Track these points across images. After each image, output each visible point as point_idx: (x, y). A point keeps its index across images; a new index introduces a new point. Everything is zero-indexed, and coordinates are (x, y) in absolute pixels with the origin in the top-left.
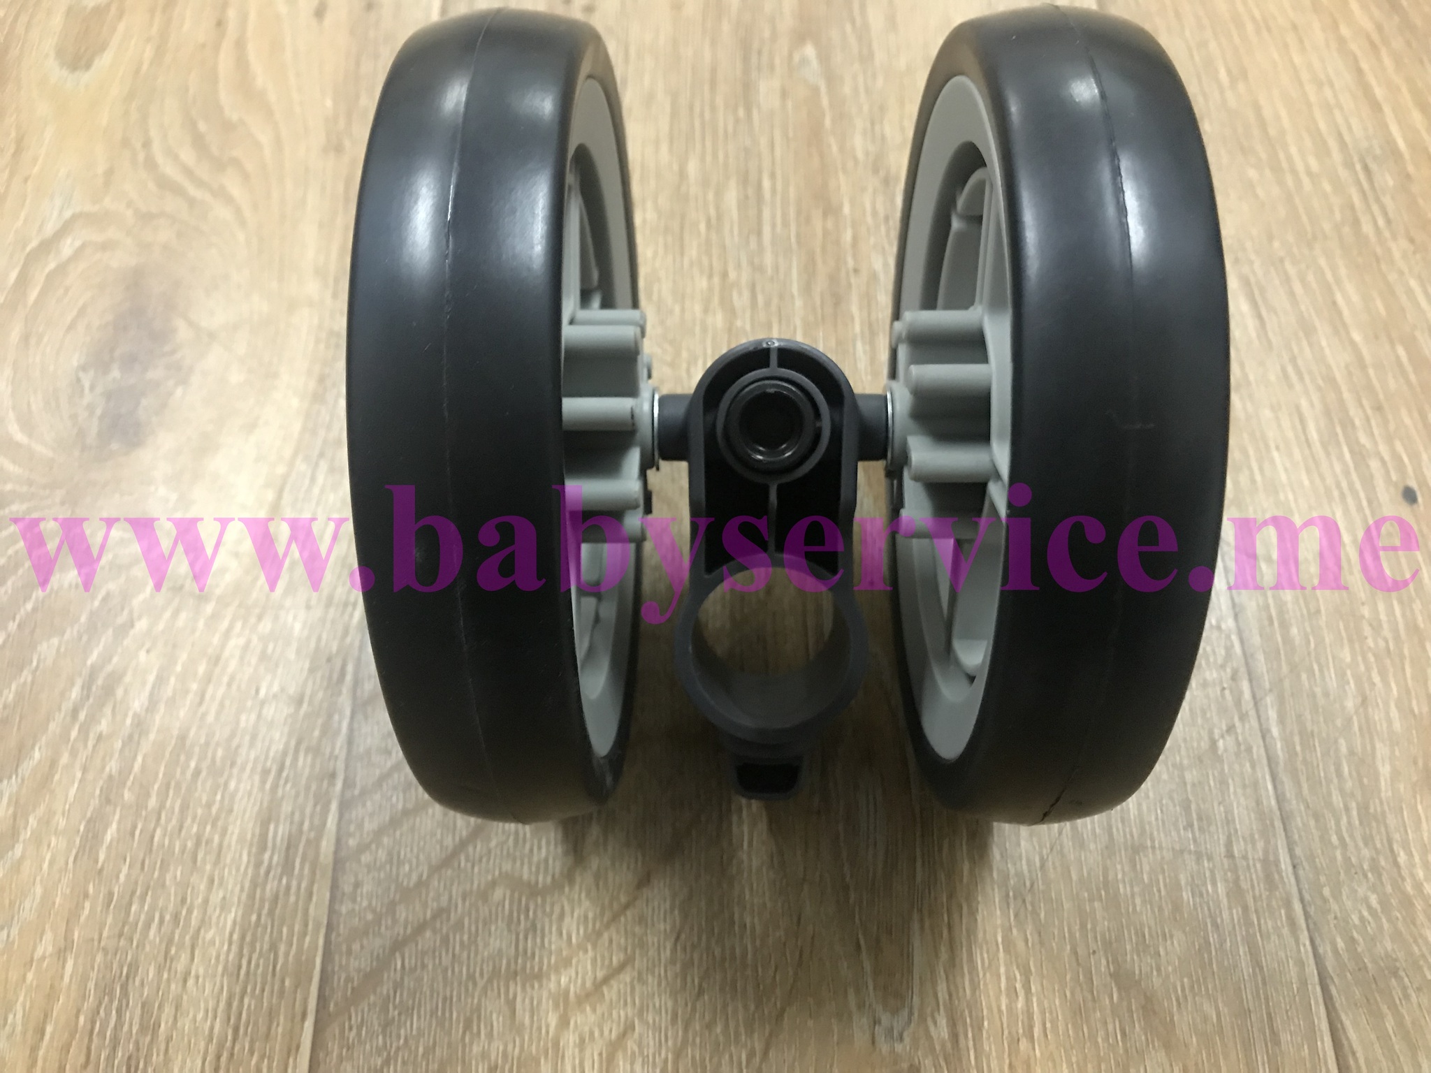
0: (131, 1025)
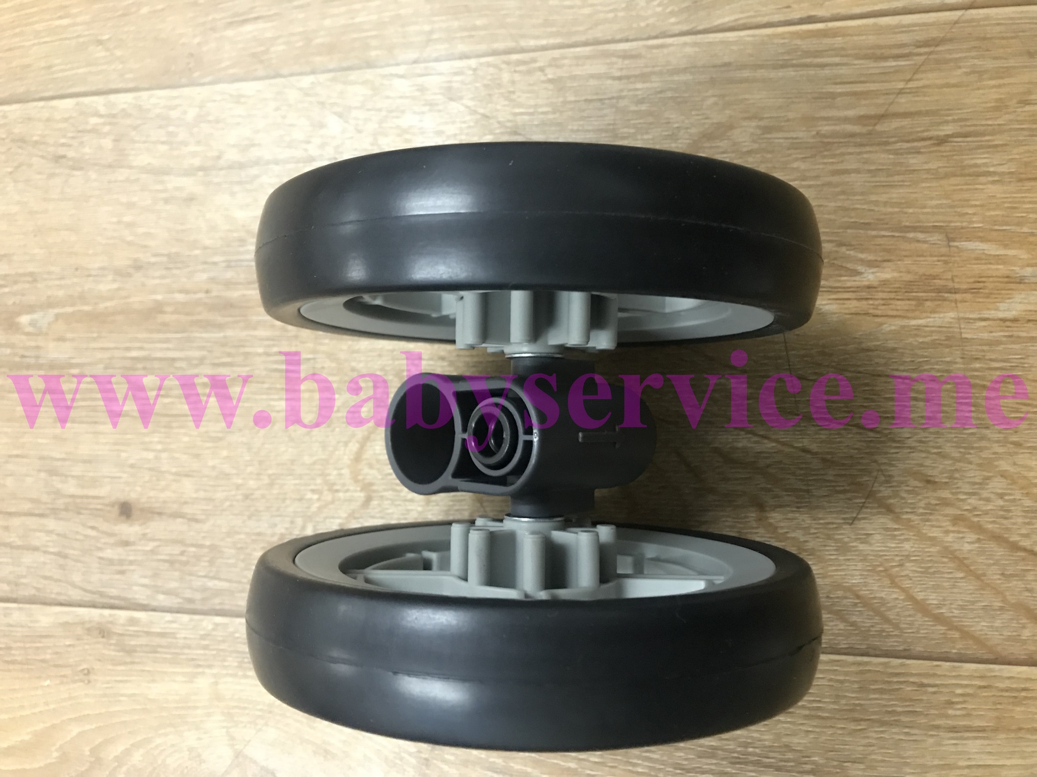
0: (712, 764)
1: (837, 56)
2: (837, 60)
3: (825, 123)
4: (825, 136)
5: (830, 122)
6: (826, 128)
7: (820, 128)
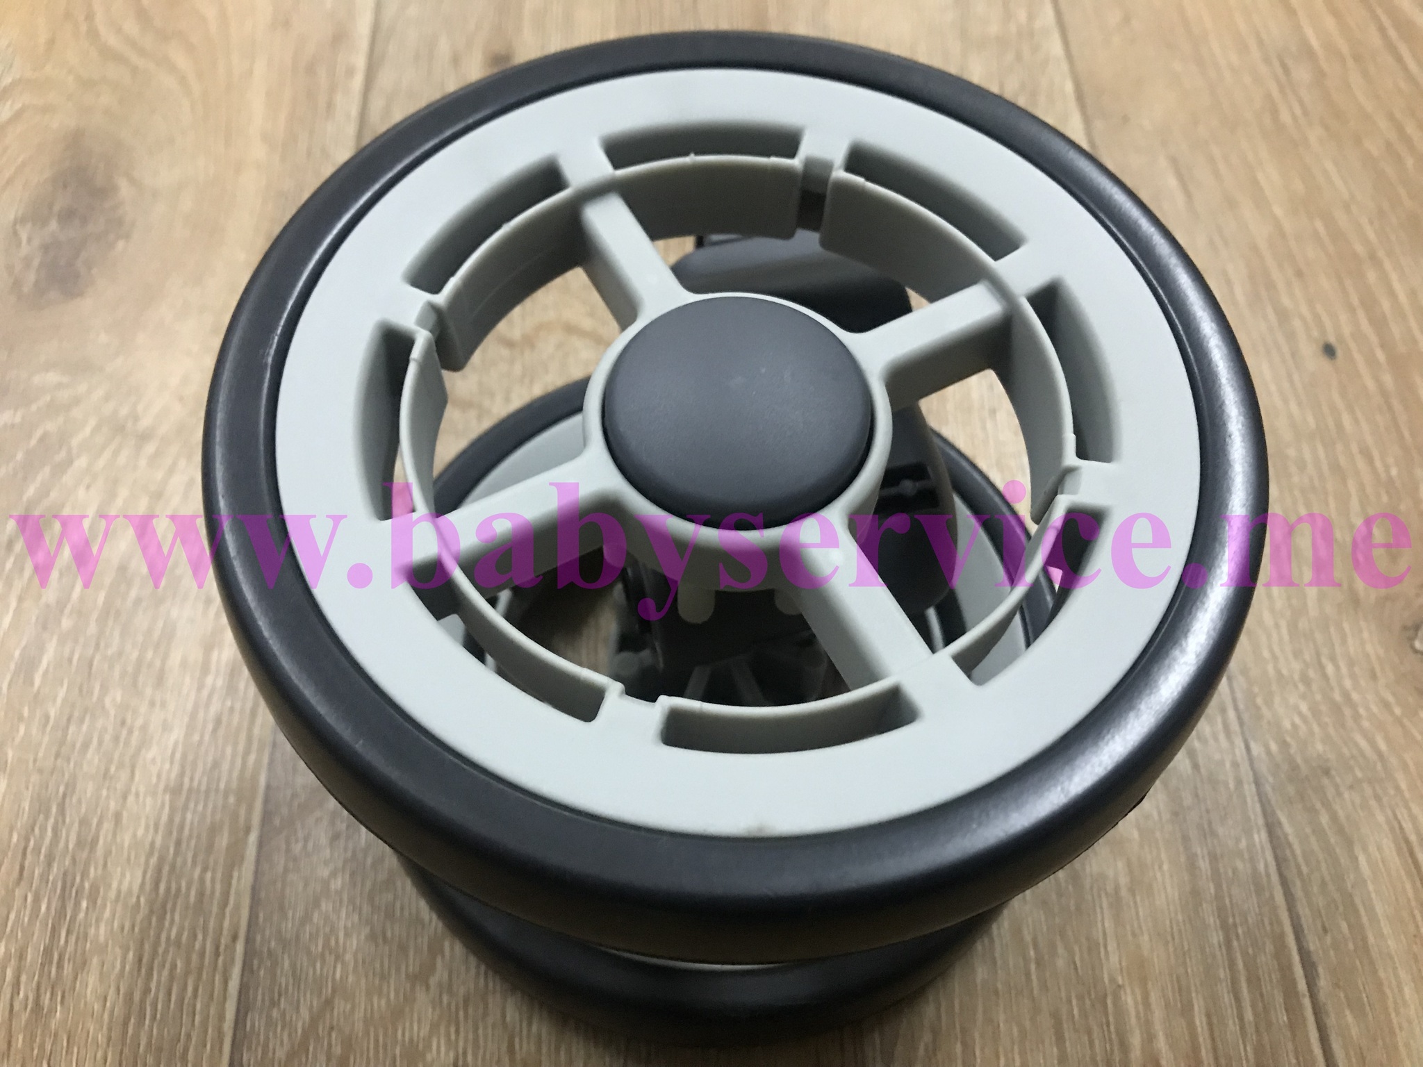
1: (1255, 1014)
2: (1249, 1015)
3: (1139, 998)
4: (1117, 998)
5: (1141, 1007)
6: (1129, 1000)
7: (1128, 991)
